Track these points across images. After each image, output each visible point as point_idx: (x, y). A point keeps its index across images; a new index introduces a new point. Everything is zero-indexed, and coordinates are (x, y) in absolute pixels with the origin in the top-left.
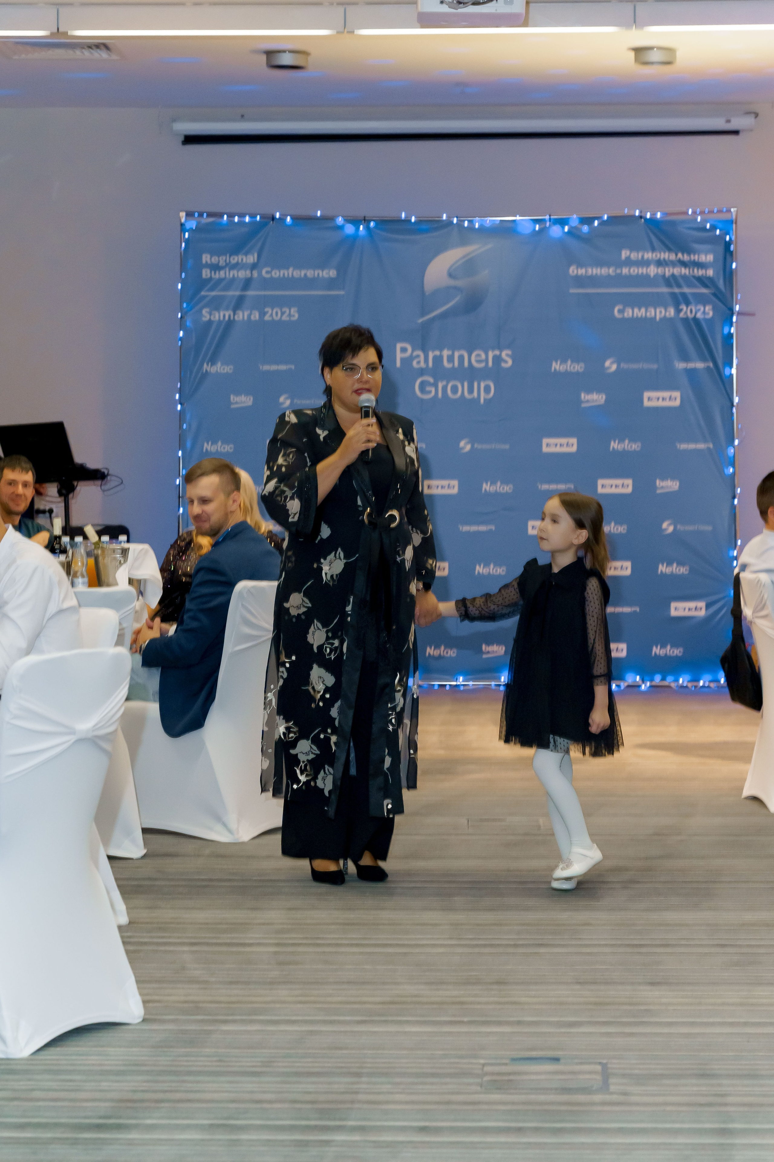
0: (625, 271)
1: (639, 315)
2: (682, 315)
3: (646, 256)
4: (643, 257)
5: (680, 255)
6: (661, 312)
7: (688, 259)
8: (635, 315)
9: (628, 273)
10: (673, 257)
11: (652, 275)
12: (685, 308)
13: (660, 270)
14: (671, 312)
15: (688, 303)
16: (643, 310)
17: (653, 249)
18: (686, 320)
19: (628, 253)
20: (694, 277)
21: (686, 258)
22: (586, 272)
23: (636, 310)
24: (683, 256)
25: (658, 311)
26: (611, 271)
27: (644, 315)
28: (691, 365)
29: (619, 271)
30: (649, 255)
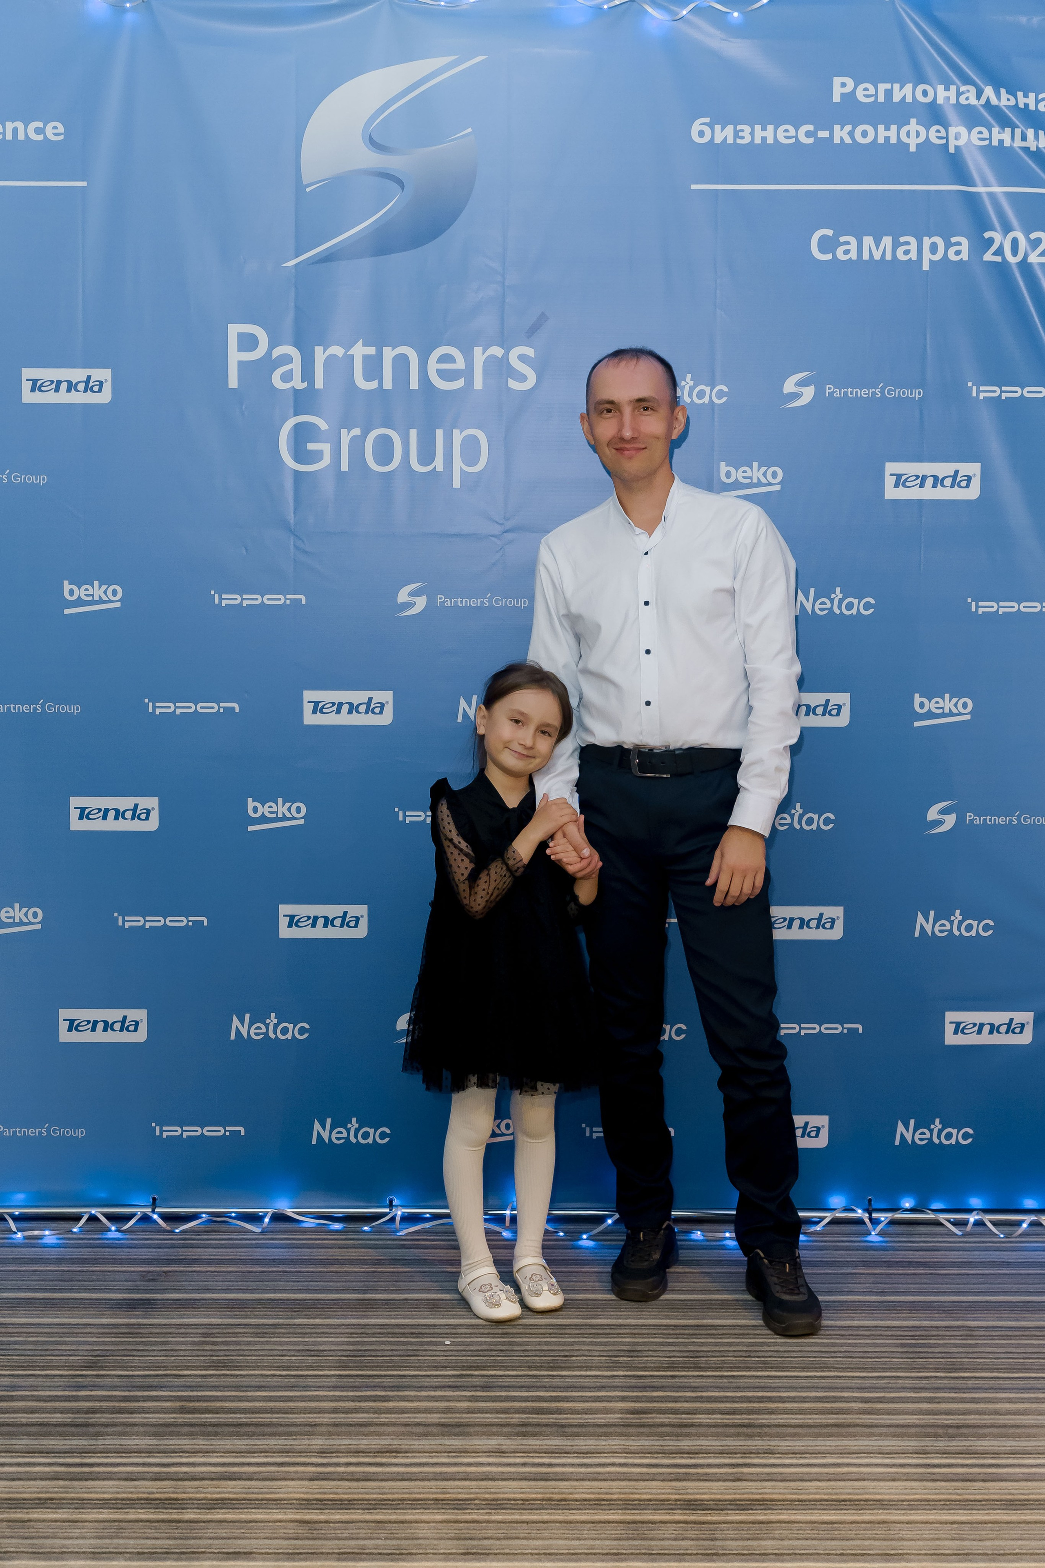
0: (841, 134)
1: (877, 256)
2: (988, 257)
3: (897, 97)
4: (889, 93)
5: (989, 91)
6: (934, 248)
7: (1012, 102)
8: (866, 257)
9: (848, 140)
10: (970, 97)
11: (913, 144)
12: (997, 236)
13: (934, 135)
14: (963, 246)
15: (1007, 228)
16: (887, 241)
17: (920, 78)
18: (1001, 269)
19: (850, 83)
20: (1026, 150)
21: (1005, 100)
22: (736, 134)
23: (868, 241)
24: (998, 96)
25: (927, 242)
26: (803, 134)
27: (888, 257)
28: (1013, 392)
29: (823, 134)
30: (904, 93)
